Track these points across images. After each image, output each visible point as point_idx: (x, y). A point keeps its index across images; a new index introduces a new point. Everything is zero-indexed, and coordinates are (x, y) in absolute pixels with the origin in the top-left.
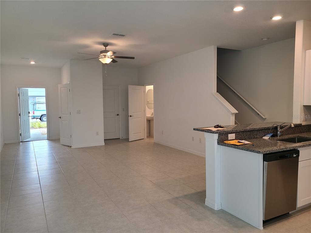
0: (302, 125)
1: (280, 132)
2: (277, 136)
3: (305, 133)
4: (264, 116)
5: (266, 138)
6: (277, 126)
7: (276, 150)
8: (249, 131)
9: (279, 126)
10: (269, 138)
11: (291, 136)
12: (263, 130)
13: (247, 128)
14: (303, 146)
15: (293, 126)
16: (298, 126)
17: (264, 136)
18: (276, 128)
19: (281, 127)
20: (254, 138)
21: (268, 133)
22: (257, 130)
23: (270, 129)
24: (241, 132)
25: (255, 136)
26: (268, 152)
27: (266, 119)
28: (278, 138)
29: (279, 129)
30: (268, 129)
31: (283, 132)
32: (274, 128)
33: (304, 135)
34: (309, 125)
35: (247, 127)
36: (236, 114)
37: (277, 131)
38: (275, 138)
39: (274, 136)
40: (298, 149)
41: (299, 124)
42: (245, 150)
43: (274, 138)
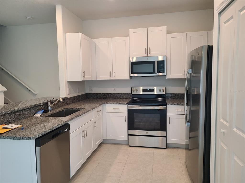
0: (68, 98)
1: (50, 107)
2: (48, 111)
3: (70, 105)
4: (35, 92)
5: (38, 115)
6: (47, 102)
7: (49, 130)
8: (17, 111)
9: (49, 101)
10: (41, 115)
11: (60, 109)
12: (34, 107)
13: (16, 108)
14: (73, 119)
15: (61, 100)
16: (65, 99)
17: (36, 113)
18: (47, 103)
19: (52, 103)
20: (25, 118)
21: (39, 110)
22: (28, 109)
23: (41, 105)
24: (8, 113)
25: (26, 115)
26: (40, 135)
27: (37, 94)
28: (50, 113)
29: (49, 104)
30: (40, 105)
31: (53, 106)
32: (45, 104)
33: (70, 107)
34: (72, 97)
35: (16, 106)
36: (5, 93)
37: (48, 106)
38: (47, 114)
39: (46, 111)
40: (69, 123)
41: (65, 98)
42: (12, 139)
43: (45, 114)
